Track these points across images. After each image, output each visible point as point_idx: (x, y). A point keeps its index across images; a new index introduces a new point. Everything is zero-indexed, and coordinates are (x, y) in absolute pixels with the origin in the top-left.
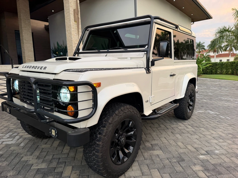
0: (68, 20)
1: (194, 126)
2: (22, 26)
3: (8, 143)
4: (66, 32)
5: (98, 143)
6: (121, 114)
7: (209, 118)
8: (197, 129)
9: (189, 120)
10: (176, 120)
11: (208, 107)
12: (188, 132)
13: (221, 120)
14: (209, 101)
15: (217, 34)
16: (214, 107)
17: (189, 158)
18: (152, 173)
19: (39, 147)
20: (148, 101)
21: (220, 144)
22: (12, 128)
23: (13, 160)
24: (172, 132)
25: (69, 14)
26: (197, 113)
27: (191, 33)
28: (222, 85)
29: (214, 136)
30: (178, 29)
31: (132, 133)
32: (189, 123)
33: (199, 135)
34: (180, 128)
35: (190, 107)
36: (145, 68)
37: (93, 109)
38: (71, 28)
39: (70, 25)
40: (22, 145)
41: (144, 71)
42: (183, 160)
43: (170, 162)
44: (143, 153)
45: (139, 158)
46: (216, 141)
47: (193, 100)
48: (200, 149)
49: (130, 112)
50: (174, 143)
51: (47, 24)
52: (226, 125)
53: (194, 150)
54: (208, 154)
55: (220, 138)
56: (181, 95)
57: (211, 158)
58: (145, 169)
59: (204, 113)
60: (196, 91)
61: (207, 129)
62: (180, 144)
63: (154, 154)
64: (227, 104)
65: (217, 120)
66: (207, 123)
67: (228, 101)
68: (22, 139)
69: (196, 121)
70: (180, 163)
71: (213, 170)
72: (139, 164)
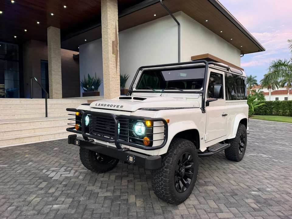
0: (106, 52)
1: (246, 168)
2: (52, 57)
3: (67, 175)
4: (103, 65)
5: (165, 170)
6: (183, 148)
7: (262, 161)
8: (249, 170)
9: (240, 162)
10: (227, 162)
11: (260, 151)
12: (240, 173)
13: (274, 163)
14: (261, 145)
15: (271, 68)
16: (267, 151)
17: (242, 193)
18: (208, 203)
19: (97, 179)
20: (203, 138)
21: (272, 183)
22: (64, 163)
23: (78, 189)
24: (223, 172)
25: (108, 46)
26: (248, 155)
27: (242, 74)
28: (277, 128)
29: (266, 176)
30: (229, 71)
31: (190, 166)
32: (241, 165)
33: (251, 175)
34: (231, 168)
35: (241, 149)
36: (201, 108)
37: (164, 140)
38: (109, 61)
39: (108, 58)
40: (81, 177)
41: (200, 111)
42: (237, 195)
43: (224, 195)
44: (198, 188)
45: (195, 191)
46: (268, 181)
47: (245, 141)
48: (252, 187)
49: (189, 146)
50: (226, 181)
51: (77, 53)
52: (279, 168)
53: (246, 187)
54: (260, 191)
55: (272, 179)
56: (232, 135)
57: (263, 194)
58: (202, 200)
59: (257, 156)
60: (248, 132)
61: (259, 170)
62: (232, 182)
63: (208, 189)
64: (282, 148)
65: (269, 163)
66: (259, 165)
67: (283, 145)
68: (78, 173)
69: (247, 163)
70: (234, 196)
71: (265, 203)
72: (195, 196)
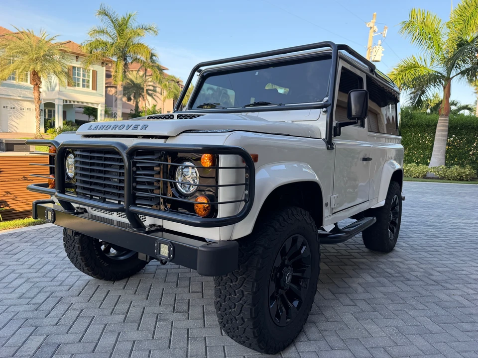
20: (327, 204)
36: (324, 140)
37: (246, 203)
41: (323, 145)
56: (380, 200)
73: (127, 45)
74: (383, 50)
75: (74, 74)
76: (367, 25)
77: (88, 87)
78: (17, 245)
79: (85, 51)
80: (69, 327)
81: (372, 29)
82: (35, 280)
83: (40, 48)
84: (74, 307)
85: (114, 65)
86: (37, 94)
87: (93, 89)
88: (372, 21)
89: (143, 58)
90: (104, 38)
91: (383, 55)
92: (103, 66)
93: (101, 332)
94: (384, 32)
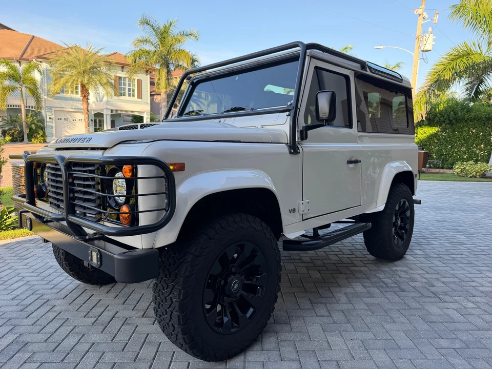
20: (294, 210)
27: (400, 80)
30: (366, 70)
36: (287, 144)
37: (167, 211)
41: (284, 149)
56: (376, 205)
60: (416, 200)
73: (169, 53)
74: (434, 37)
75: (120, 84)
76: (415, 12)
77: (134, 95)
78: (32, 250)
79: (129, 61)
80: (42, 328)
81: (421, 16)
82: (33, 283)
83: (87, 61)
84: (55, 309)
85: (157, 72)
86: (85, 106)
87: (138, 98)
88: (420, 7)
89: (185, 65)
90: (148, 47)
91: (434, 43)
92: (147, 75)
93: (68, 333)
94: (435, 18)
